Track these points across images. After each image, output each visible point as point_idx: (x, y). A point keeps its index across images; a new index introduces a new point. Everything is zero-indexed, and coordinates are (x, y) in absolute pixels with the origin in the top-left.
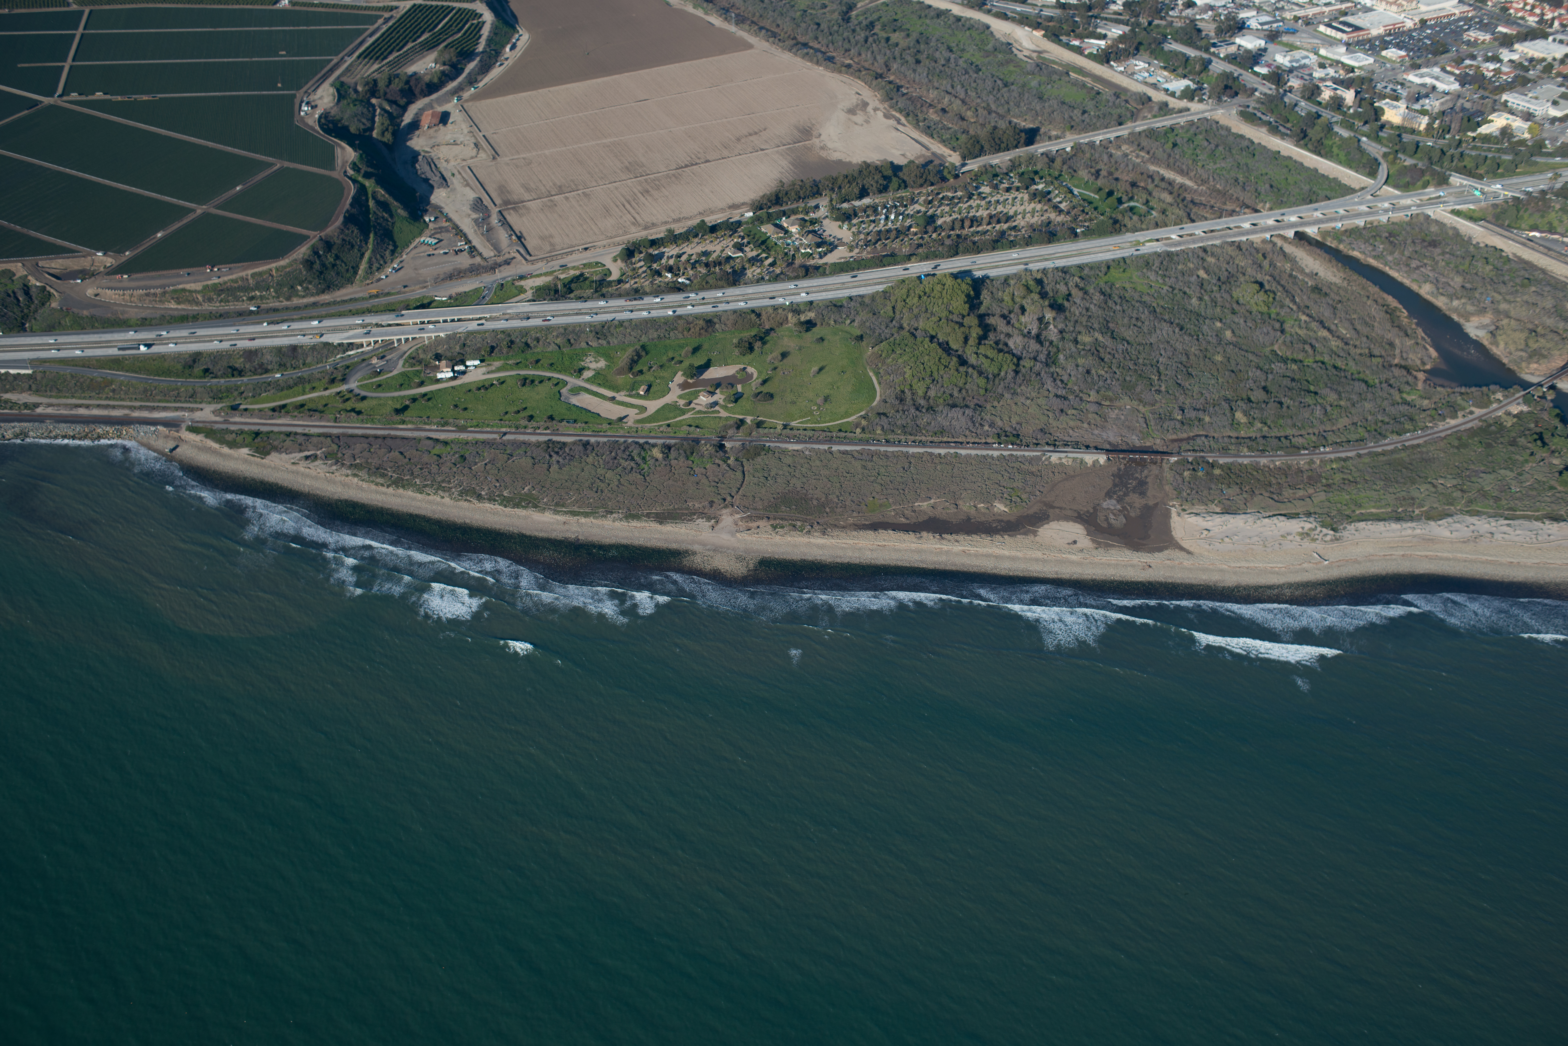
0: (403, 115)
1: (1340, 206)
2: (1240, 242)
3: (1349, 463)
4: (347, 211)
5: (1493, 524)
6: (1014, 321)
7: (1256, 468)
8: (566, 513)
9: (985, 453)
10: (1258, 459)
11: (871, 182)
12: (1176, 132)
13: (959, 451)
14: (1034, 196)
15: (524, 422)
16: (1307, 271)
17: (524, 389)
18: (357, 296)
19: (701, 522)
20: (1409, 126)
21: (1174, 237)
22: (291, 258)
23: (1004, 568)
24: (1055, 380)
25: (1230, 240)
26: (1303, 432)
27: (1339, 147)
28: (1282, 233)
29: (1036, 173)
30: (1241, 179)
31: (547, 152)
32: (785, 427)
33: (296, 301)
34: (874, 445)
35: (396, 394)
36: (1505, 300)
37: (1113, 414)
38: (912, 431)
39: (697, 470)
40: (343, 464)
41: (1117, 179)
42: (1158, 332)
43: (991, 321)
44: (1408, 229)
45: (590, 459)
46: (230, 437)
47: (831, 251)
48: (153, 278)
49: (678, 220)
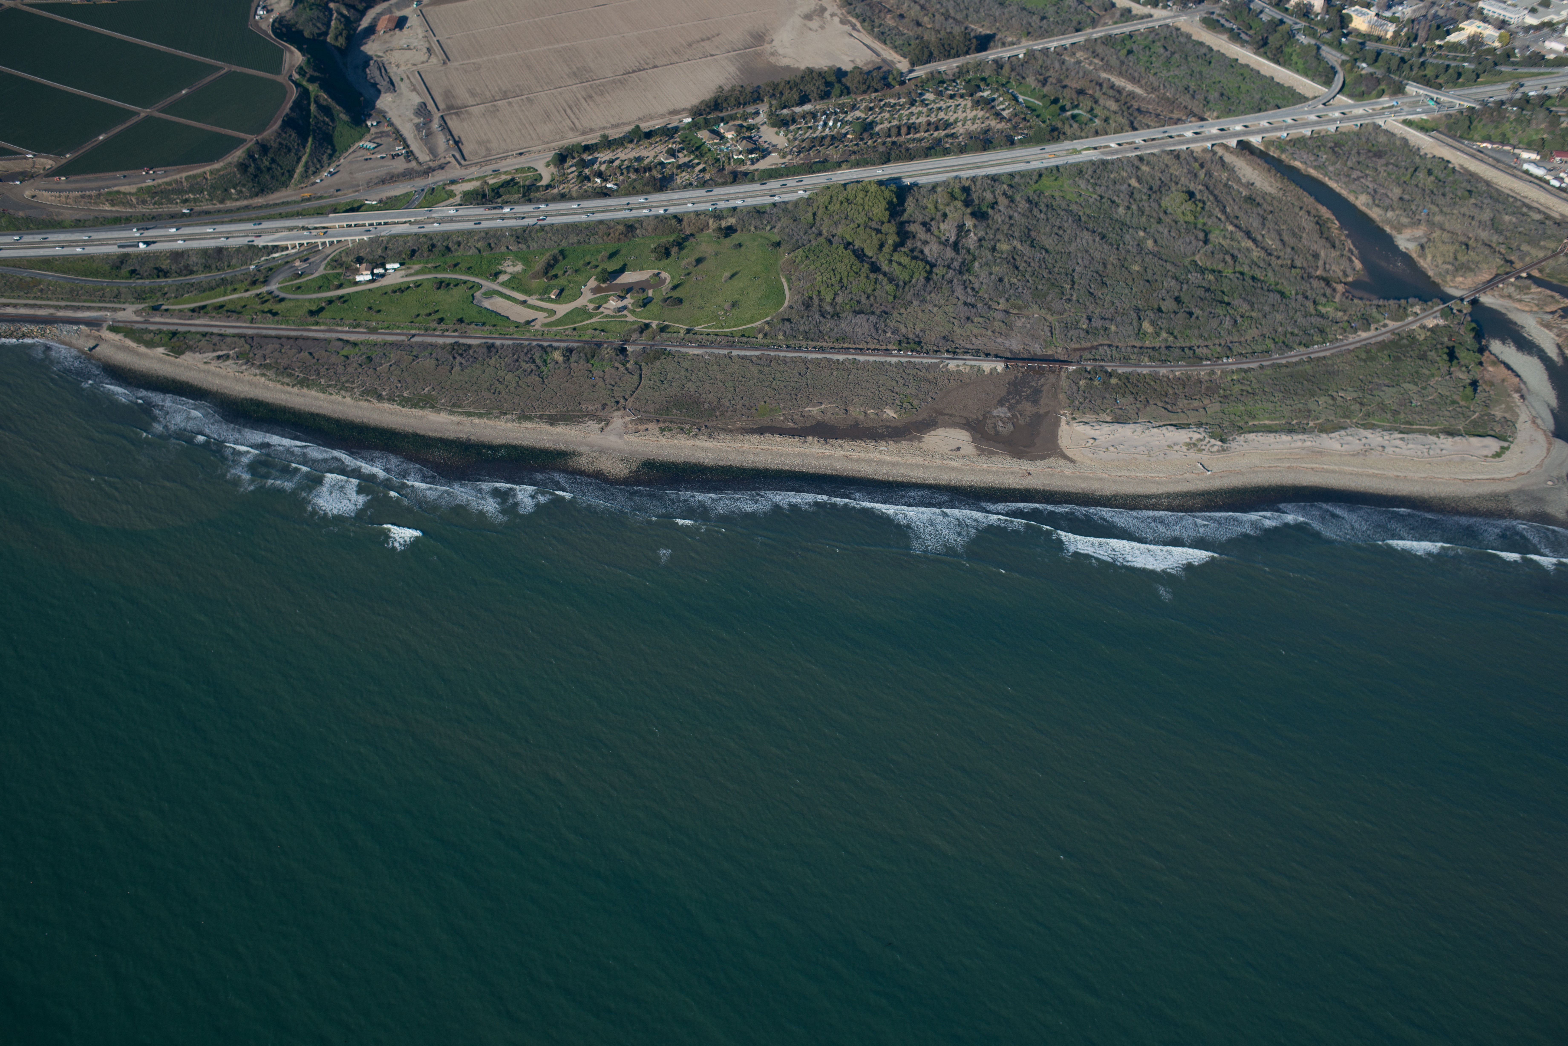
0: (360, 20)
1: (1288, 115)
2: (1179, 151)
3: (1250, 375)
4: (287, 115)
5: (1386, 438)
6: (934, 229)
7: (1155, 378)
8: (461, 413)
9: (883, 359)
10: (1157, 369)
11: (810, 88)
12: (1134, 39)
13: (857, 357)
14: (977, 103)
15: (434, 325)
16: (1244, 181)
17: (439, 292)
18: (289, 199)
19: (592, 425)
20: (1376, 33)
21: (1113, 145)
22: (226, 161)
23: (884, 473)
24: (966, 288)
25: (1169, 149)
26: (1209, 343)
27: (1298, 55)
28: (1224, 141)
29: (984, 79)
30: (1193, 86)
31: (497, 57)
32: (688, 331)
33: (229, 204)
34: (774, 350)
35: (314, 296)
36: (1441, 211)
37: (1019, 323)
38: (814, 337)
39: (595, 373)
40: (253, 364)
41: (1065, 87)
42: (1078, 240)
43: (912, 228)
44: (1355, 139)
45: (492, 362)
46: (147, 337)
47: (763, 157)
48: (89, 180)
49: (614, 126)
